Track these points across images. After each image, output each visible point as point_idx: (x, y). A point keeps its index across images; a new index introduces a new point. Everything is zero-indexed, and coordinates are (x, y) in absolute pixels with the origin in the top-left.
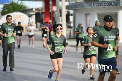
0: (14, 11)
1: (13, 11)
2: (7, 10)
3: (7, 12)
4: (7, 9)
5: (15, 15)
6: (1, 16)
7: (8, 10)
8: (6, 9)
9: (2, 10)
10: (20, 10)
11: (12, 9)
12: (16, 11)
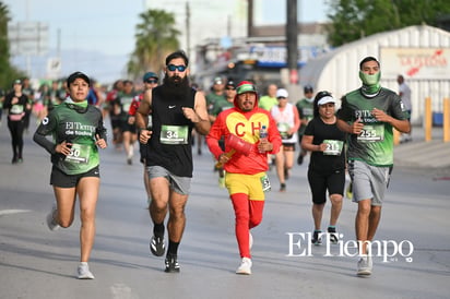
0: (405, 24)
1: (397, 19)
2: (360, 17)
3: (362, 25)
4: (361, 7)
5: (411, 47)
6: (327, 48)
7: (369, 17)
8: (356, 9)
9: (333, 13)
10: (440, 16)
11: (395, 8)
12: (418, 24)
